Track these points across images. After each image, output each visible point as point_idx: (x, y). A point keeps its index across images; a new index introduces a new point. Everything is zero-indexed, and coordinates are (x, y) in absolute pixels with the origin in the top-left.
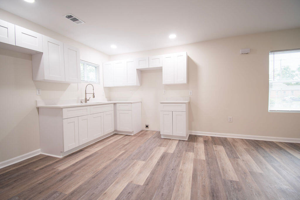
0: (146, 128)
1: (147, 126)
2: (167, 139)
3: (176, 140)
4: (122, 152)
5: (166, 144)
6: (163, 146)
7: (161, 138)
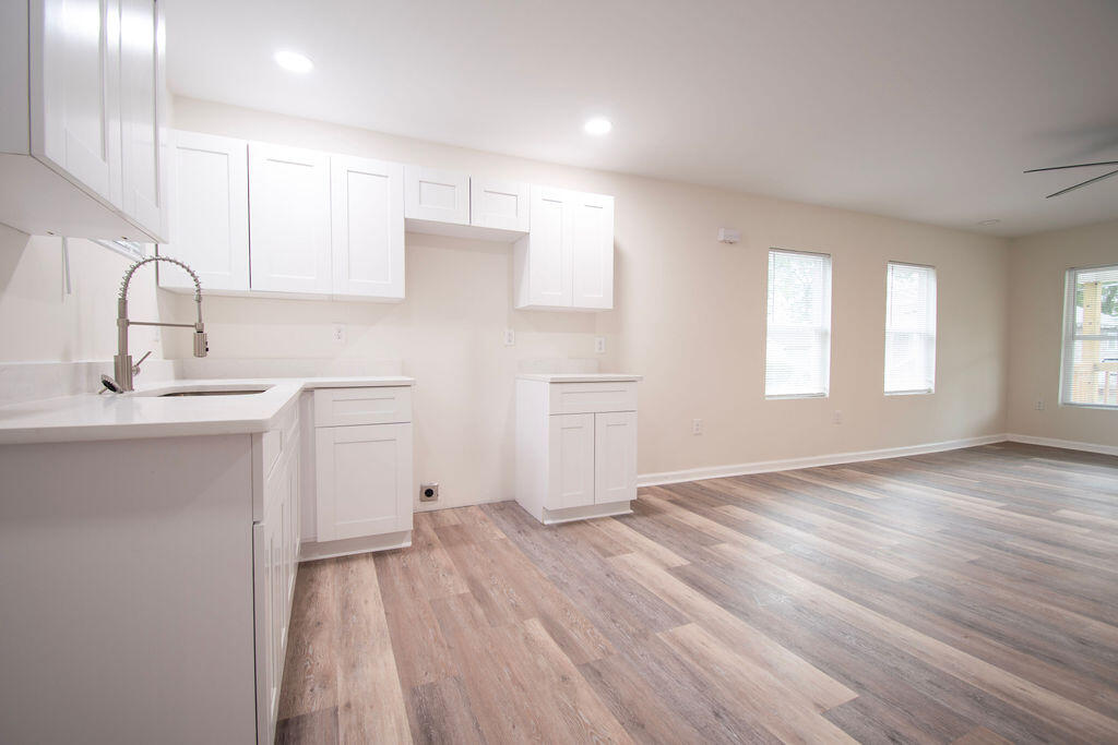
0: (422, 501)
1: (429, 493)
2: (572, 525)
3: (603, 519)
4: (537, 628)
5: (612, 542)
6: (619, 552)
7: (550, 527)
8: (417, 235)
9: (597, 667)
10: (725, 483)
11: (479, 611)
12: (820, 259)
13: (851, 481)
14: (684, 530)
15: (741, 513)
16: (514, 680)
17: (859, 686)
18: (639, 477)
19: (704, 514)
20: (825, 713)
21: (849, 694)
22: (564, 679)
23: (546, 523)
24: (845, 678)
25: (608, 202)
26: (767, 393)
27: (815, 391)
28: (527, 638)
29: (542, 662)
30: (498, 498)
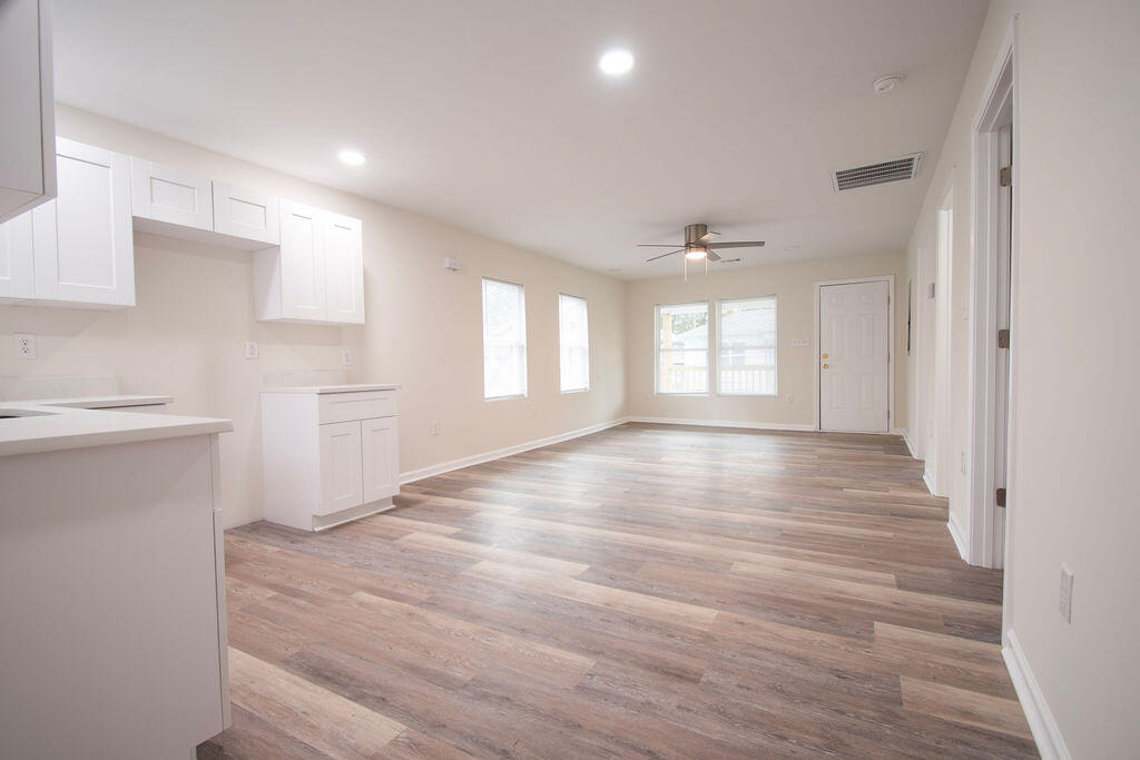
2: (342, 528)
3: (370, 517)
4: (364, 596)
5: (391, 530)
6: (401, 535)
7: (322, 533)
8: (147, 236)
9: (430, 601)
10: (459, 473)
11: (302, 602)
12: (516, 288)
13: (548, 459)
14: (444, 510)
15: (481, 491)
16: (369, 627)
17: (589, 562)
18: (402, 475)
19: (455, 497)
20: (577, 578)
21: (585, 567)
22: (410, 614)
23: (316, 530)
24: (581, 560)
25: (356, 225)
26: (486, 396)
27: (518, 392)
28: (361, 604)
29: (385, 612)
30: (245, 520)
